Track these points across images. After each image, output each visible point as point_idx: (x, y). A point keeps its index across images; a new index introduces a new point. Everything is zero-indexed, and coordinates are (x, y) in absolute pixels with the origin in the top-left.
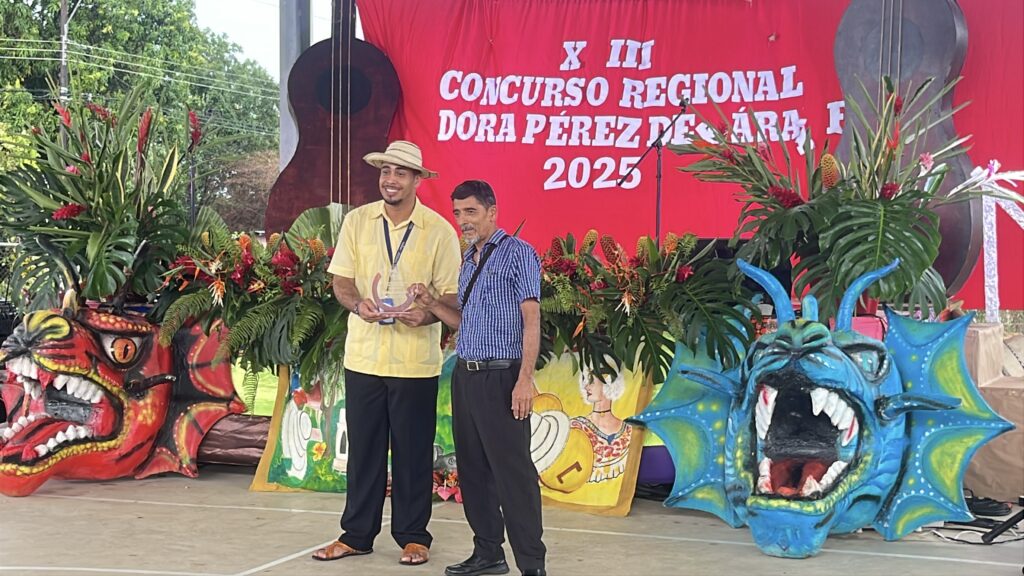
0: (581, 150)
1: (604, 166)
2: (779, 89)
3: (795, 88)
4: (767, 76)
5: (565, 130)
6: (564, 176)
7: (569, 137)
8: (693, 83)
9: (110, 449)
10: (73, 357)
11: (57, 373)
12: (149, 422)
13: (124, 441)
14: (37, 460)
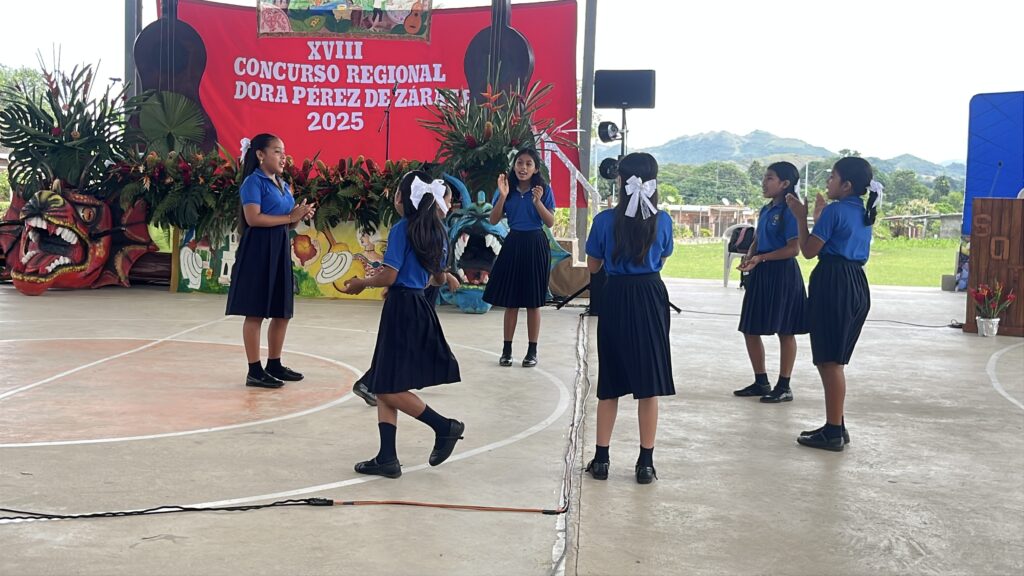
0: (328, 109)
1: (343, 118)
2: (432, 75)
3: (441, 77)
4: (425, 67)
5: (317, 97)
6: (320, 123)
7: (320, 101)
8: (387, 71)
9: (81, 271)
10: (66, 217)
11: (58, 226)
12: (102, 256)
13: (88, 266)
14: (47, 275)
